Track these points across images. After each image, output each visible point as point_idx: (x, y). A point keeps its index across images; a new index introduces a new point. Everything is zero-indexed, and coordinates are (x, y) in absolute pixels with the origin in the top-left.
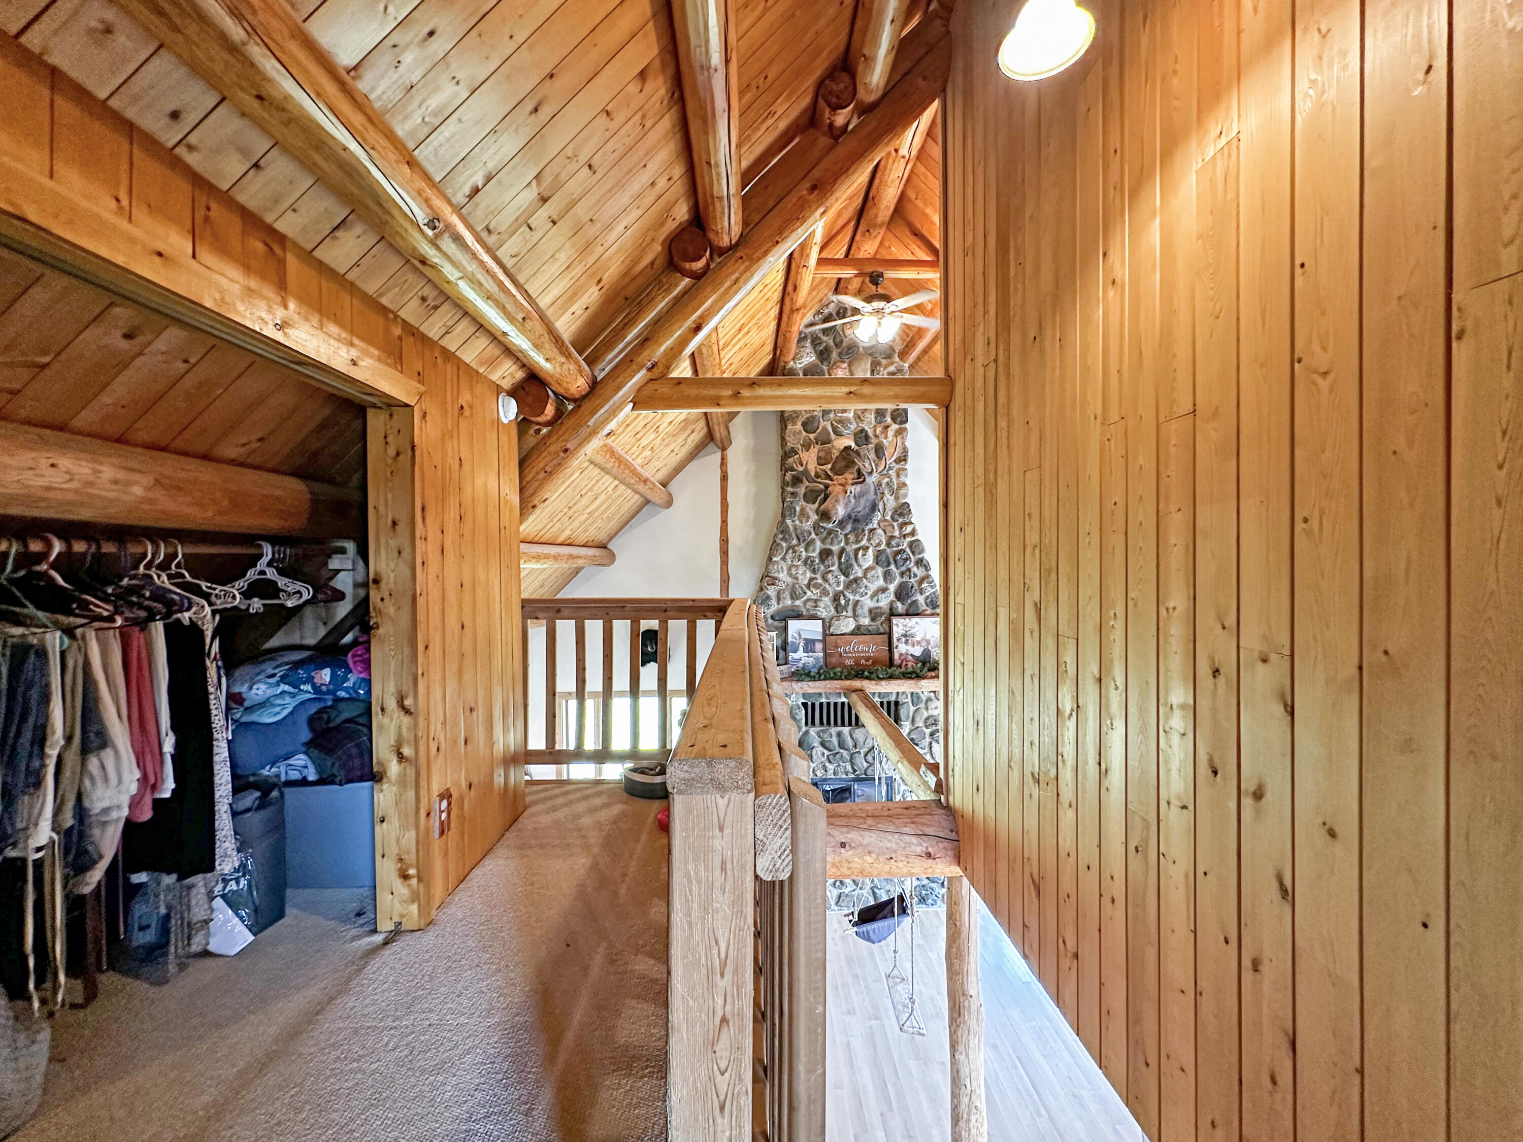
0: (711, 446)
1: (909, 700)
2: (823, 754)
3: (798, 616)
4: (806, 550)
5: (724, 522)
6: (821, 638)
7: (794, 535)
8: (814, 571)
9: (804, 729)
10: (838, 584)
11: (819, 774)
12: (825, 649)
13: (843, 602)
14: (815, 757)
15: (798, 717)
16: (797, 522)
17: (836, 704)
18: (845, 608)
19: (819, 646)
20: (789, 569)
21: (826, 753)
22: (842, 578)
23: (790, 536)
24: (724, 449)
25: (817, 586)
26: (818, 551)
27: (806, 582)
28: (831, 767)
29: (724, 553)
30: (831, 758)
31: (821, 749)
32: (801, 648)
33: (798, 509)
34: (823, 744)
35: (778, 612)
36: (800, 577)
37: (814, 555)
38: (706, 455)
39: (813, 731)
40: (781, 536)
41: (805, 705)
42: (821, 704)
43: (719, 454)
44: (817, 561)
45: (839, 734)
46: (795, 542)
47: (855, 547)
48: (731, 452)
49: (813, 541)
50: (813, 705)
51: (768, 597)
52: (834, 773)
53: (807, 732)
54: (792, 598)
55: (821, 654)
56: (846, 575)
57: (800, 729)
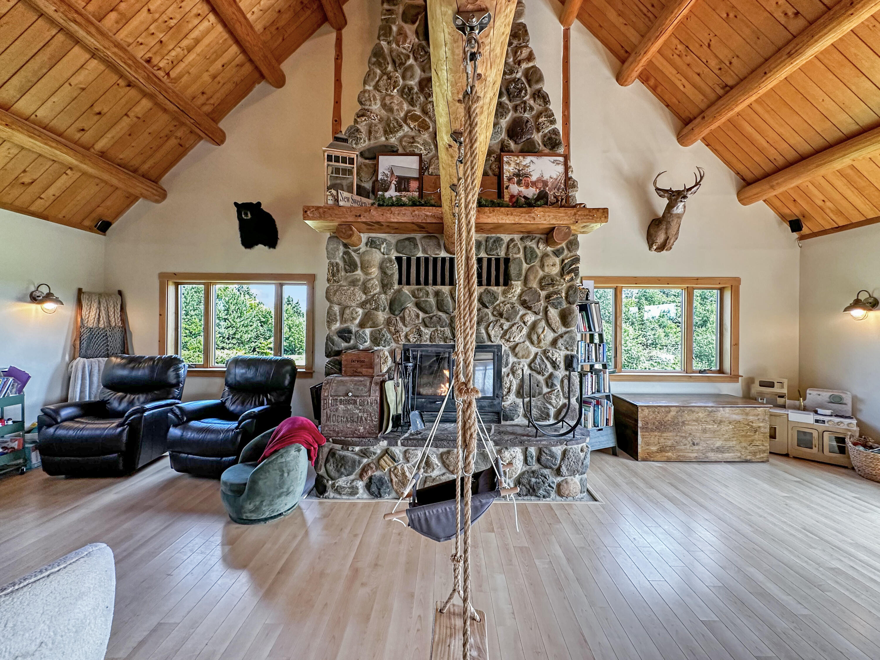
0: (326, 27)
1: (521, 255)
2: (418, 316)
3: (392, 151)
4: (404, 78)
5: (337, 102)
6: (416, 175)
7: (389, 59)
8: (412, 103)
9: (396, 287)
11: (413, 339)
12: (420, 189)
14: (407, 319)
15: (389, 272)
16: (394, 46)
17: (435, 260)
19: (414, 185)
20: (383, 99)
21: (421, 315)
23: (385, 59)
24: (339, 30)
25: (415, 118)
26: (417, 80)
27: (402, 114)
28: (427, 332)
30: (427, 321)
31: (415, 309)
33: (395, 28)
34: (418, 305)
35: (369, 150)
36: (396, 108)
37: (412, 82)
38: (320, 35)
39: (406, 290)
40: (374, 60)
41: (399, 260)
42: (418, 259)
44: (416, 89)
45: (437, 294)
46: (390, 68)
49: (411, 67)
50: (409, 260)
51: (358, 130)
52: (431, 339)
53: (399, 291)
54: (386, 132)
55: (417, 194)
57: (392, 285)
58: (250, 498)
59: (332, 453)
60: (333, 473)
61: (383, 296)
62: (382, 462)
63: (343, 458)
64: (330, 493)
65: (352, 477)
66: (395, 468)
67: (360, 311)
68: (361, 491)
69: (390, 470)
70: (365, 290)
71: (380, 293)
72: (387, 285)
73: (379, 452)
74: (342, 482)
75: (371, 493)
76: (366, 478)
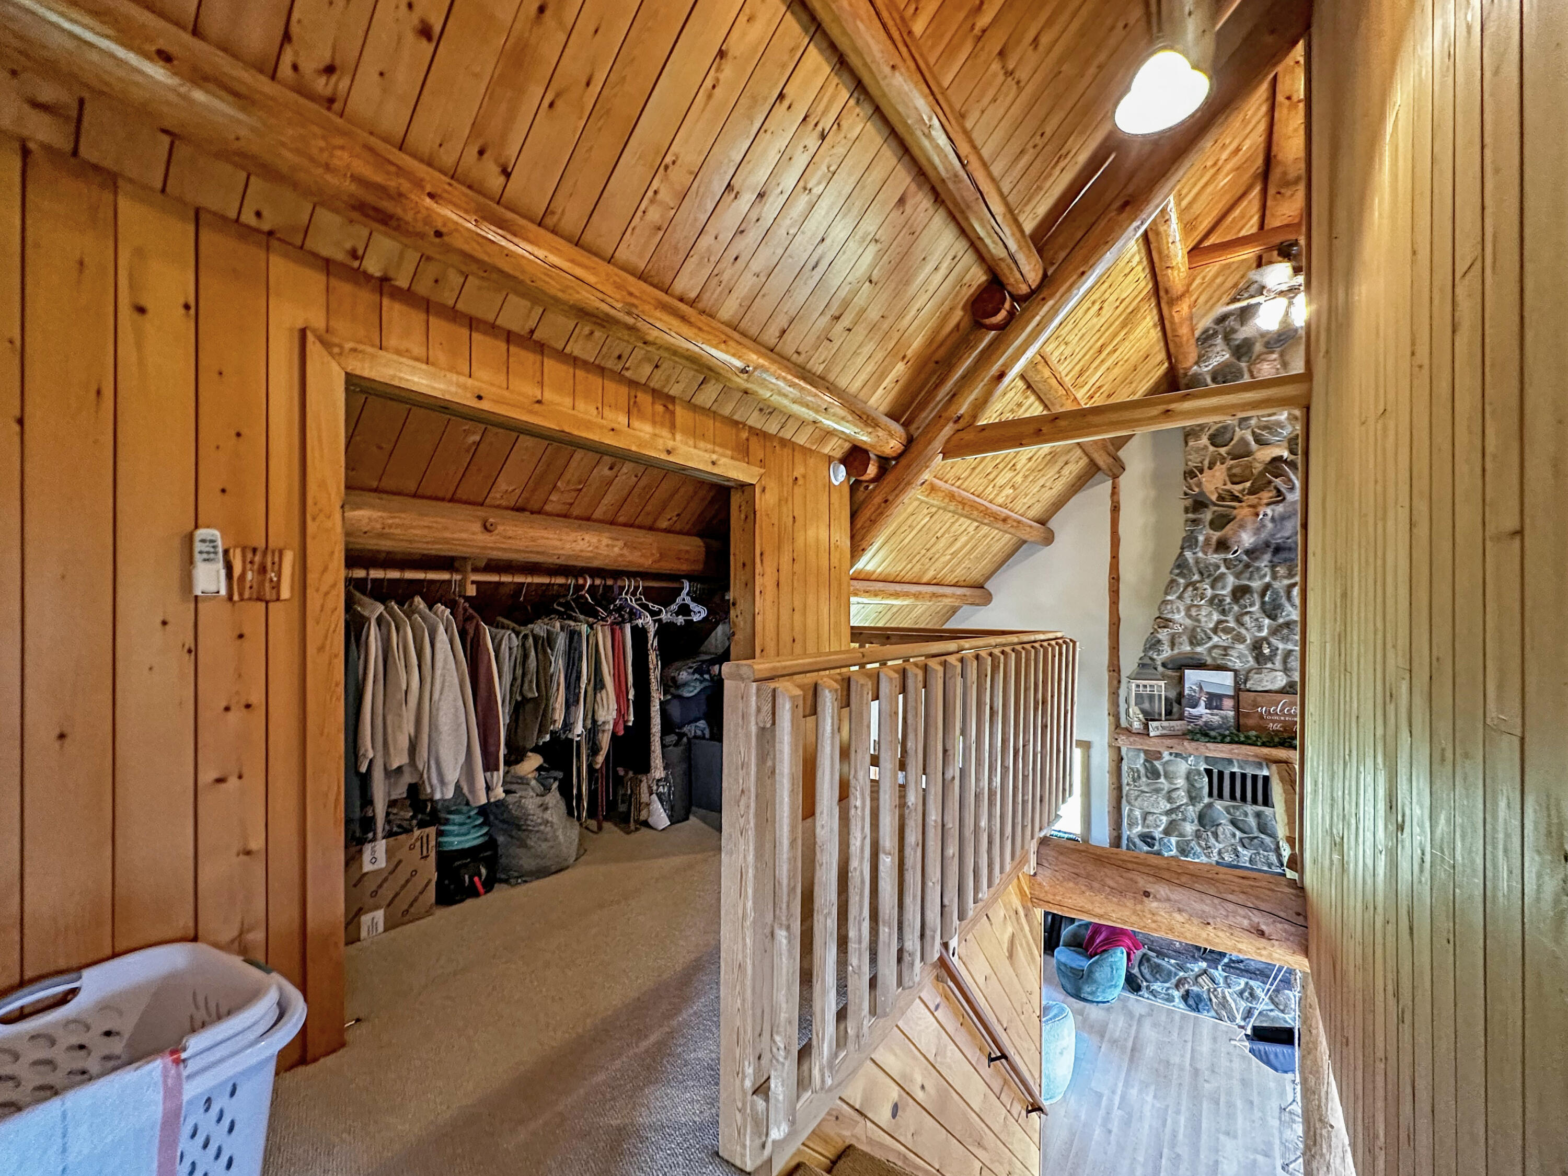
0: (1099, 476)
2: (1234, 835)
3: (1200, 665)
4: (1213, 587)
5: (1115, 557)
6: (1231, 692)
7: (1195, 570)
8: (1223, 612)
9: (1206, 800)
10: (1260, 628)
11: (1228, 858)
12: (1237, 708)
13: (1266, 651)
14: (1221, 837)
15: (1197, 785)
16: (1200, 555)
17: (1255, 777)
18: (1271, 658)
19: (1228, 703)
20: (1188, 609)
21: (1238, 833)
22: (1267, 621)
23: (1190, 570)
24: (1115, 477)
25: (1227, 631)
26: (1229, 588)
27: (1211, 625)
28: (1245, 854)
29: (1114, 592)
30: (1246, 842)
31: (1231, 828)
32: (1202, 704)
33: (1201, 538)
34: (1234, 823)
35: (1172, 659)
36: (1203, 619)
37: (1224, 592)
38: (1092, 486)
39: (1219, 805)
40: (1177, 571)
41: (1209, 772)
42: (1233, 775)
43: (1109, 483)
44: (1228, 600)
45: (1258, 815)
46: (1196, 577)
47: (1287, 582)
48: (1123, 480)
49: (1222, 576)
50: (1221, 774)
51: (1159, 641)
52: (1251, 861)
53: (1210, 805)
54: (1191, 643)
55: (1232, 713)
56: (1273, 618)
57: (1201, 799)
58: (1087, 982)
59: (1145, 959)
60: (1148, 976)
61: (1191, 808)
62: (1200, 980)
63: (1158, 966)
64: (1144, 992)
65: (1167, 985)
66: (1215, 990)
67: (1164, 819)
68: (1177, 1000)
69: (1209, 990)
70: (1170, 799)
71: (1186, 804)
72: (1195, 798)
73: (1196, 969)
74: (1156, 986)
75: (1189, 1006)
76: (1182, 991)
